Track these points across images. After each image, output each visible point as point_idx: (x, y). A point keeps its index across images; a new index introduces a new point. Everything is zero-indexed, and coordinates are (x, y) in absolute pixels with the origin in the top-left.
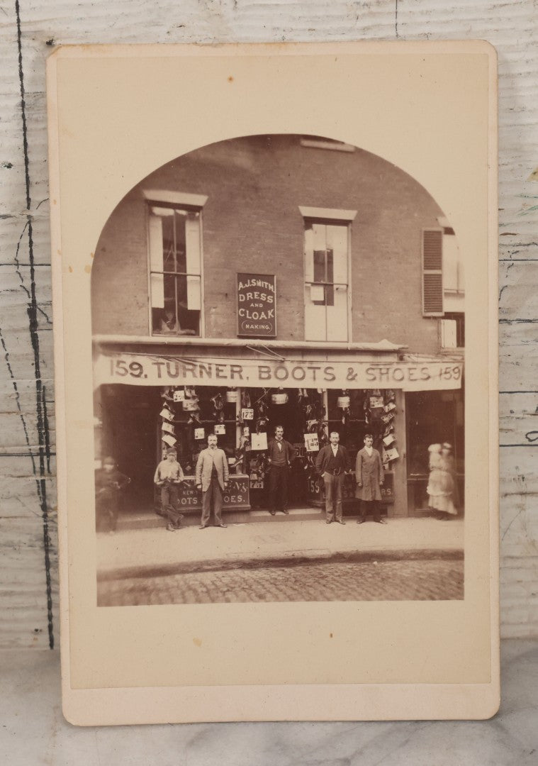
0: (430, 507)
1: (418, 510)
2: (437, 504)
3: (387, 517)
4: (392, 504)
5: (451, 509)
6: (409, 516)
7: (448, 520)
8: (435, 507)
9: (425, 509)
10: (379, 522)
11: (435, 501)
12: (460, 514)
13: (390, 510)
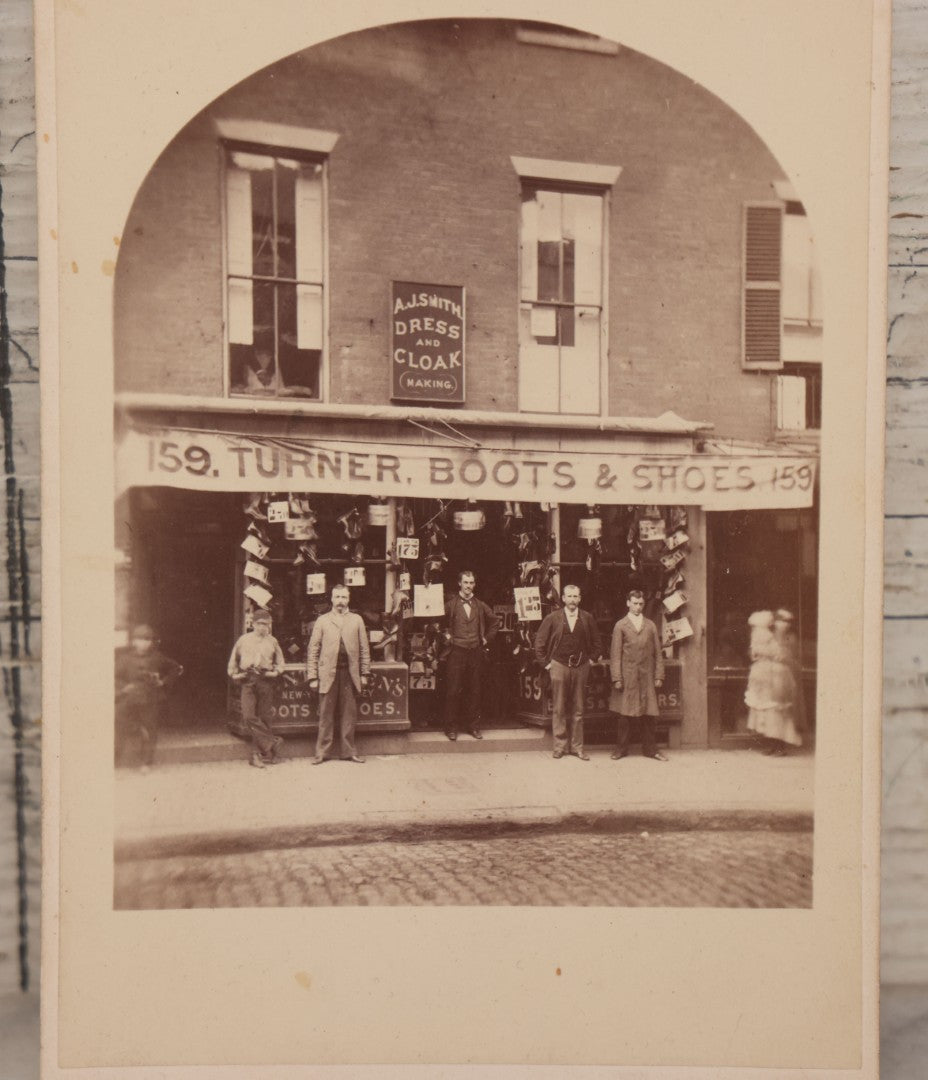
0: (749, 731)
1: (727, 736)
2: (763, 724)
3: (668, 748)
4: (677, 723)
5: (790, 736)
6: (710, 746)
7: (785, 755)
8: (760, 730)
9: (741, 734)
10: (653, 756)
11: (761, 720)
12: (807, 746)
13: (674, 734)
